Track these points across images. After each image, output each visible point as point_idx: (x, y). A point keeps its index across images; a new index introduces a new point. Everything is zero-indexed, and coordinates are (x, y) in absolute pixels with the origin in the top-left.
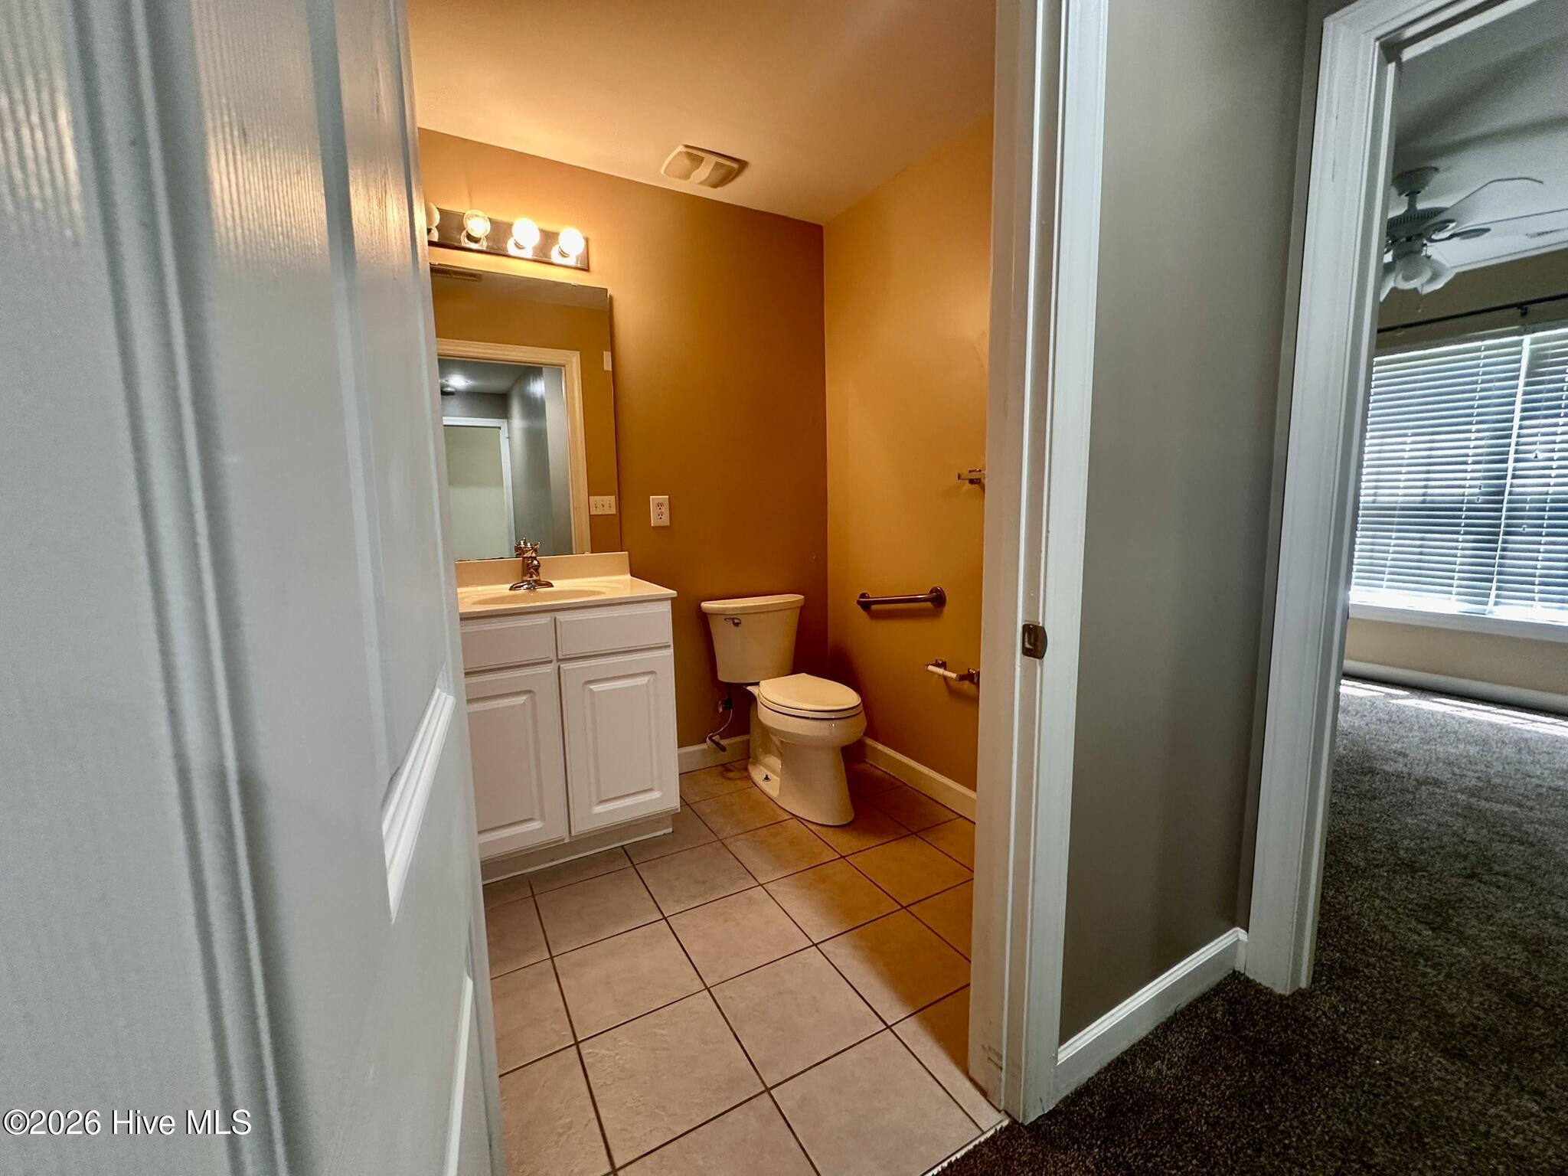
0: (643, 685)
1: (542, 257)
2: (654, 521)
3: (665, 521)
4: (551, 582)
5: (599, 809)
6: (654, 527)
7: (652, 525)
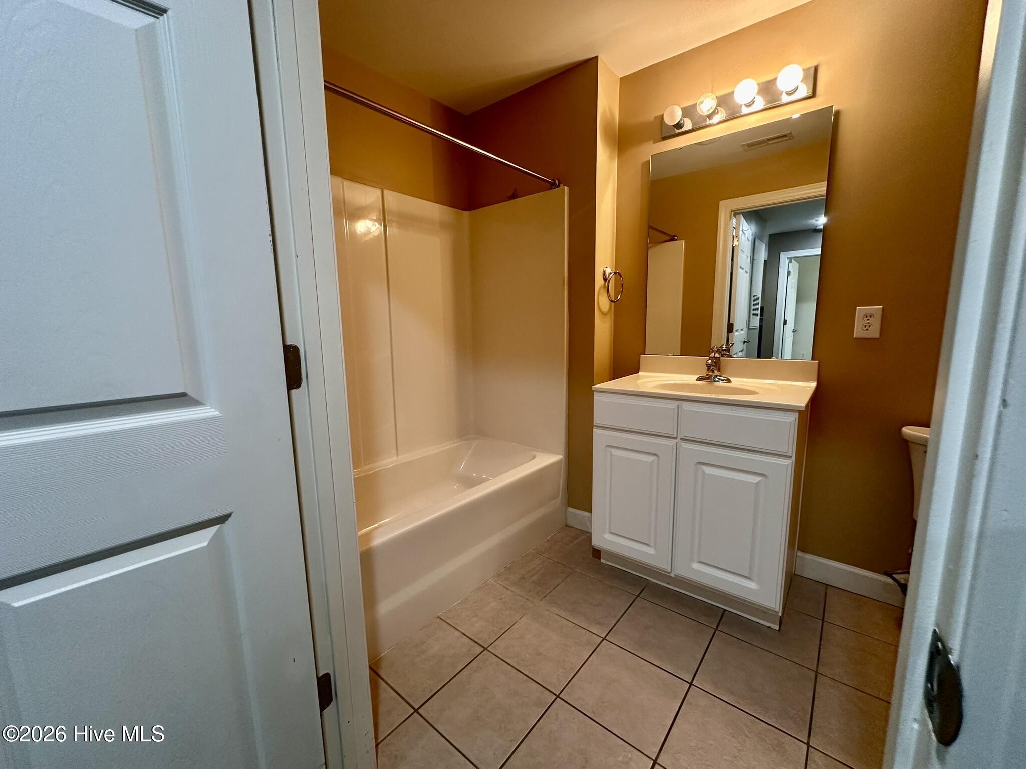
0: (754, 483)
1: (773, 104)
2: (858, 332)
3: (874, 332)
4: (730, 378)
5: (696, 566)
6: (855, 338)
7: (854, 337)
